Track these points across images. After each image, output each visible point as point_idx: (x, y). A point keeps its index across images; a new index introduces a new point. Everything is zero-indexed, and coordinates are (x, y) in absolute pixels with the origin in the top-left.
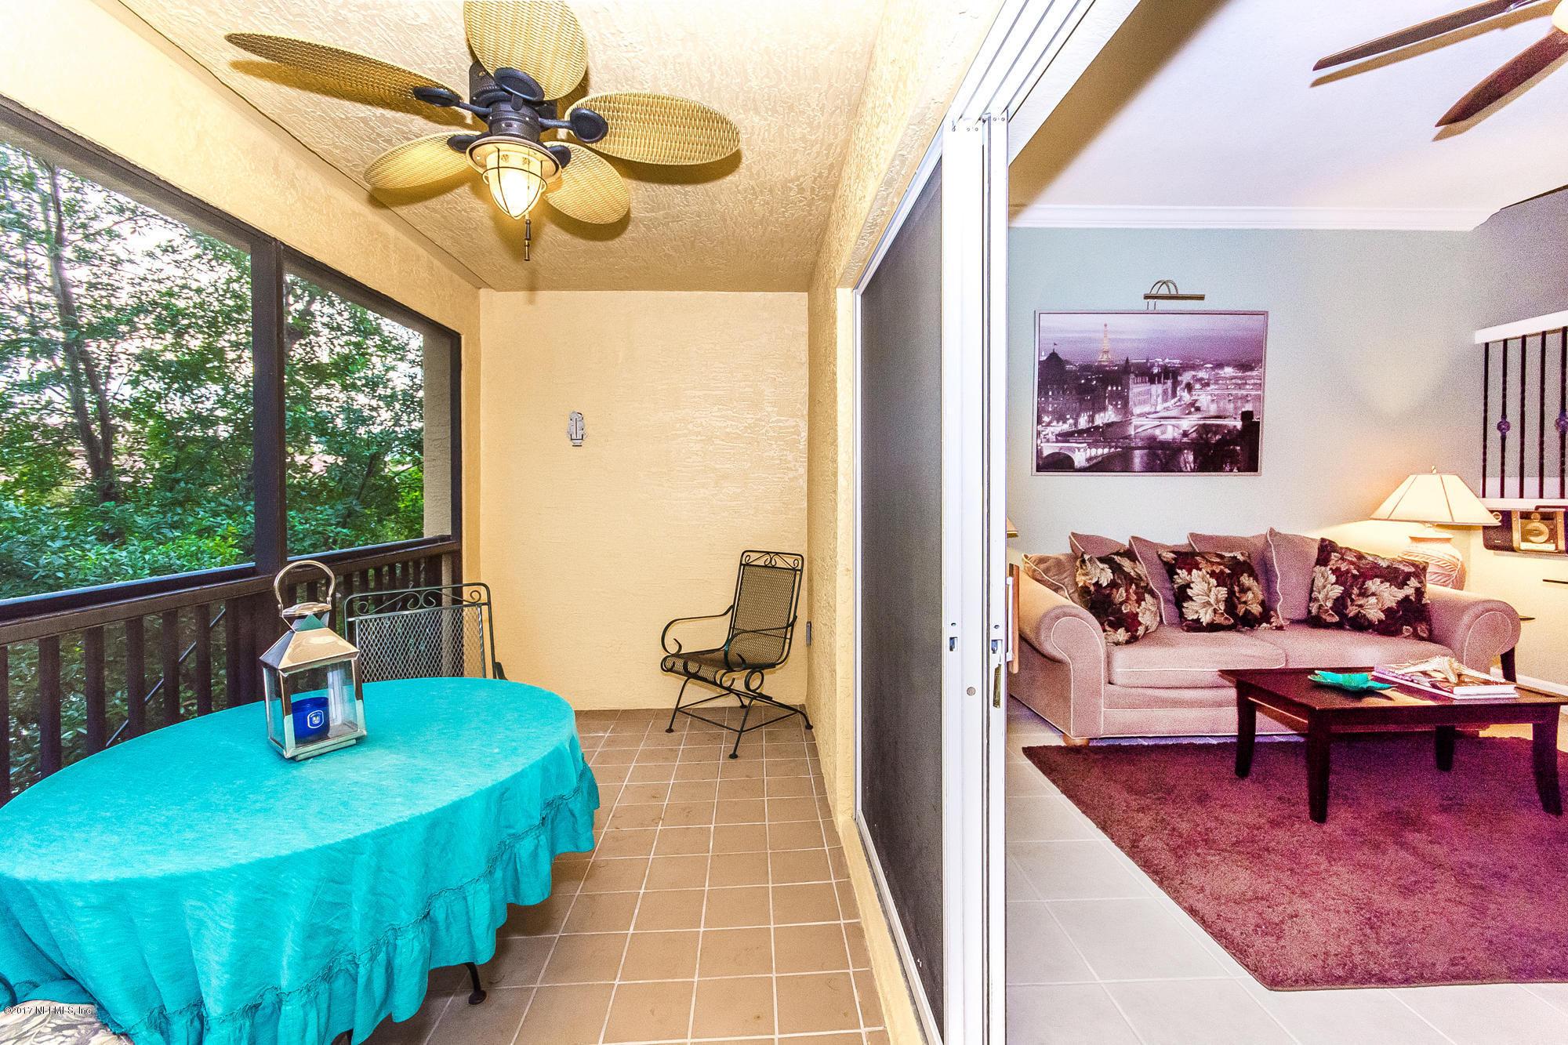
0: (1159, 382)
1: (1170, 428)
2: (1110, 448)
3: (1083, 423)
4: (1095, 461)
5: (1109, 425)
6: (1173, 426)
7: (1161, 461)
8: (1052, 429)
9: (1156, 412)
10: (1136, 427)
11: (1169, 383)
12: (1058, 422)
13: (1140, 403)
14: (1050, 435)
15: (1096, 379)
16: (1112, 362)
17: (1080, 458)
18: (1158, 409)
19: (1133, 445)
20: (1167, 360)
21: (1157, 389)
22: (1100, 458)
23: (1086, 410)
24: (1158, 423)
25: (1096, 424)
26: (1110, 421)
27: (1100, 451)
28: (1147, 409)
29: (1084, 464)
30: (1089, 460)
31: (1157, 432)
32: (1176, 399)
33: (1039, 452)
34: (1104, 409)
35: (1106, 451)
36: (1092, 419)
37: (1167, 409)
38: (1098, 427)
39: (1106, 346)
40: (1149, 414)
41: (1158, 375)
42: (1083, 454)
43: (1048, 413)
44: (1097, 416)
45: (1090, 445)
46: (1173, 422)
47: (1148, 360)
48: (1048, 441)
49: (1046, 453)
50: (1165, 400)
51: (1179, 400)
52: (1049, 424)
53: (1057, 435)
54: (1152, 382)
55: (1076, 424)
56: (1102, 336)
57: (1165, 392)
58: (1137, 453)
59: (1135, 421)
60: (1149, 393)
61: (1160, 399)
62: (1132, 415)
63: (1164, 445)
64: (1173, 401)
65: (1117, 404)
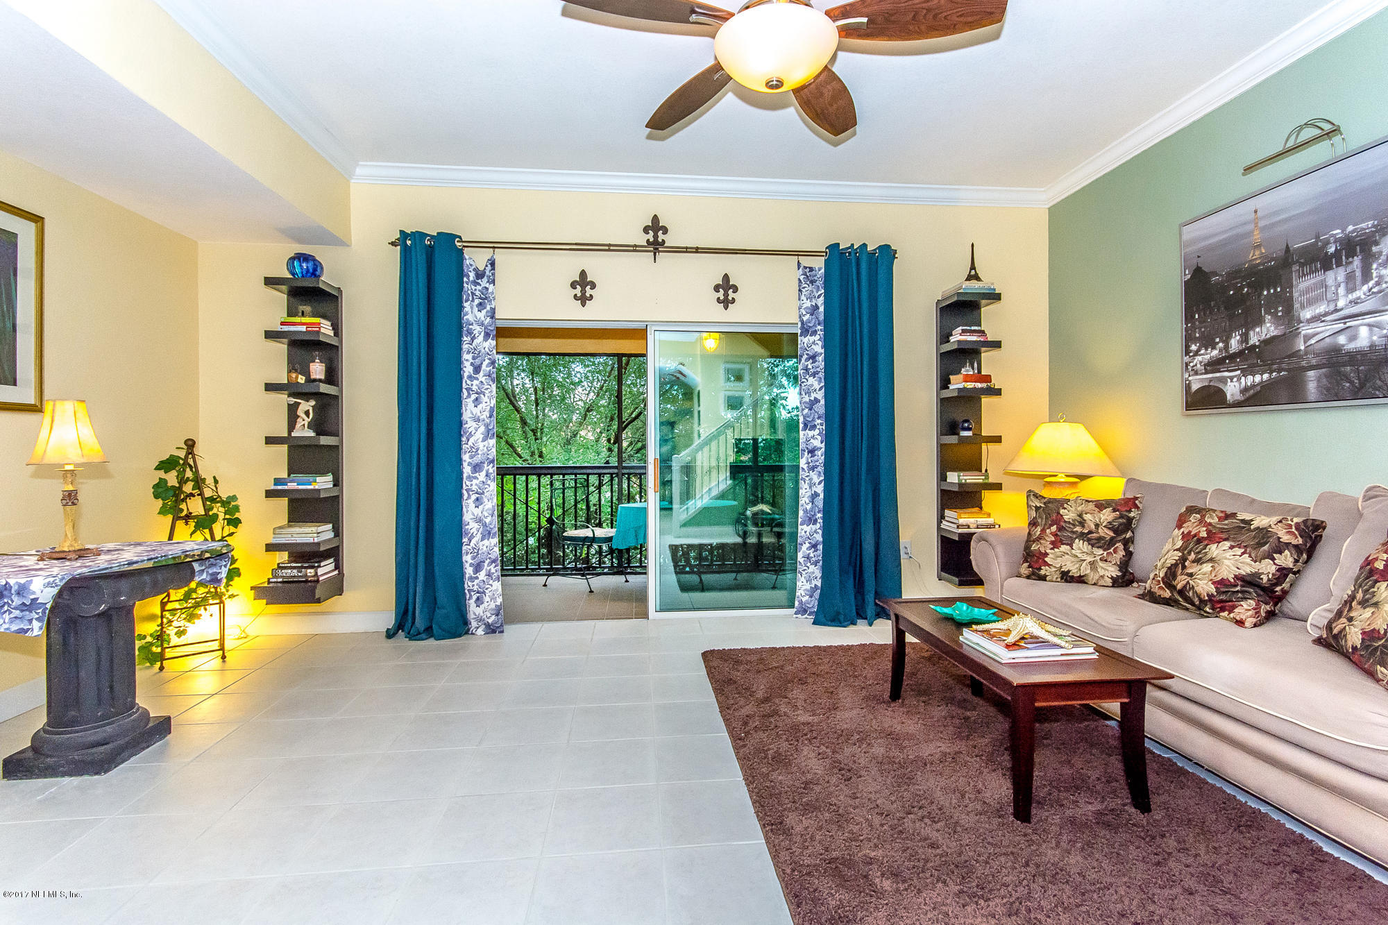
0: (1339, 264)
1: (1364, 332)
2: (1271, 373)
3: (1235, 344)
4: (1252, 392)
5: (1267, 342)
6: (1369, 325)
7: (1351, 382)
8: (1200, 358)
9: (1336, 311)
10: (1307, 338)
11: (1357, 262)
12: (1206, 350)
13: (1311, 303)
14: (1198, 365)
15: (1249, 285)
16: (1266, 257)
17: (1232, 390)
18: (1341, 303)
19: (1304, 363)
20: (1350, 228)
21: (1336, 276)
22: (1258, 388)
23: (1237, 329)
24: (1342, 326)
25: (1251, 342)
26: (1268, 336)
27: (1258, 378)
28: (1322, 308)
29: (1239, 397)
30: (1244, 390)
31: (1342, 340)
32: (1371, 284)
33: (1188, 387)
34: (1260, 322)
35: (1266, 376)
36: (1245, 338)
37: (1355, 302)
38: (1254, 346)
39: (1257, 237)
40: (1326, 314)
41: (1337, 254)
42: (1237, 384)
43: (1195, 340)
44: (1251, 333)
45: (1245, 373)
46: (1369, 319)
47: (1317, 237)
48: (1196, 373)
49: (1195, 387)
50: (1350, 290)
51: (1378, 284)
52: (1197, 353)
53: (1205, 365)
54: (1327, 267)
55: (1226, 347)
56: (1251, 226)
57: (1350, 277)
58: (1311, 373)
59: (1305, 330)
60: (1323, 285)
61: (1342, 291)
62: (1300, 322)
63: (1355, 358)
64: (1365, 288)
65: (1277, 312)
